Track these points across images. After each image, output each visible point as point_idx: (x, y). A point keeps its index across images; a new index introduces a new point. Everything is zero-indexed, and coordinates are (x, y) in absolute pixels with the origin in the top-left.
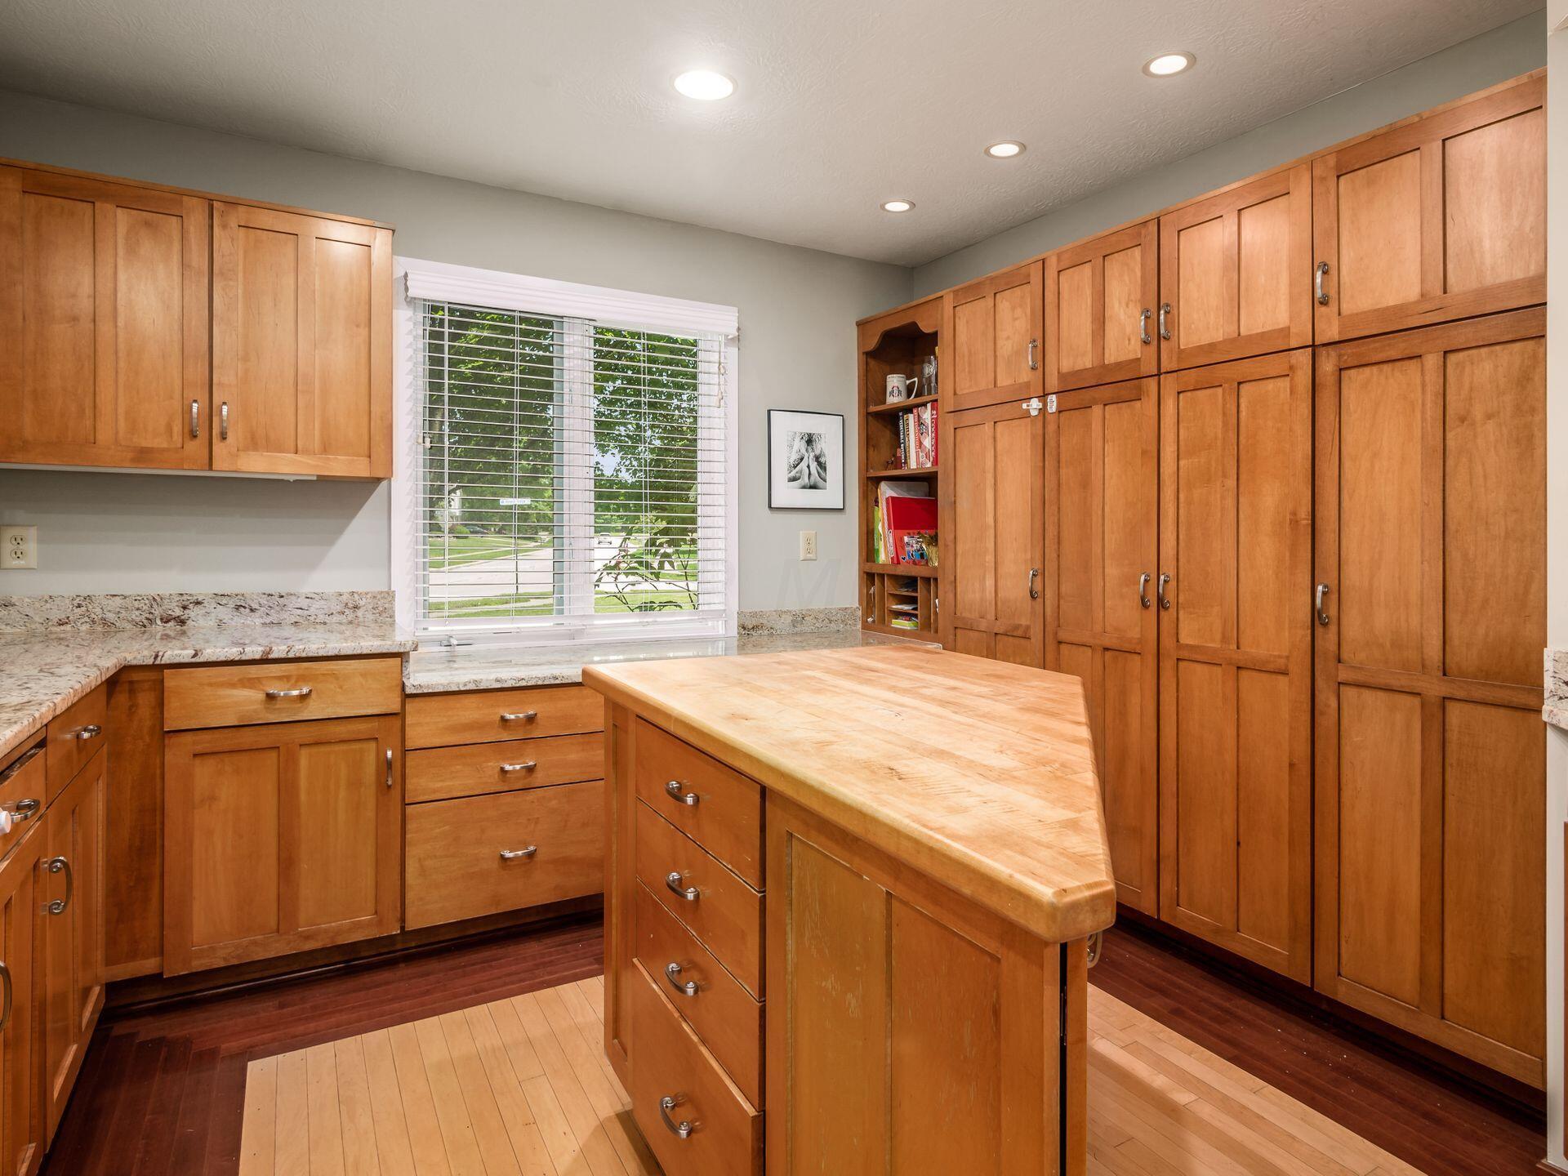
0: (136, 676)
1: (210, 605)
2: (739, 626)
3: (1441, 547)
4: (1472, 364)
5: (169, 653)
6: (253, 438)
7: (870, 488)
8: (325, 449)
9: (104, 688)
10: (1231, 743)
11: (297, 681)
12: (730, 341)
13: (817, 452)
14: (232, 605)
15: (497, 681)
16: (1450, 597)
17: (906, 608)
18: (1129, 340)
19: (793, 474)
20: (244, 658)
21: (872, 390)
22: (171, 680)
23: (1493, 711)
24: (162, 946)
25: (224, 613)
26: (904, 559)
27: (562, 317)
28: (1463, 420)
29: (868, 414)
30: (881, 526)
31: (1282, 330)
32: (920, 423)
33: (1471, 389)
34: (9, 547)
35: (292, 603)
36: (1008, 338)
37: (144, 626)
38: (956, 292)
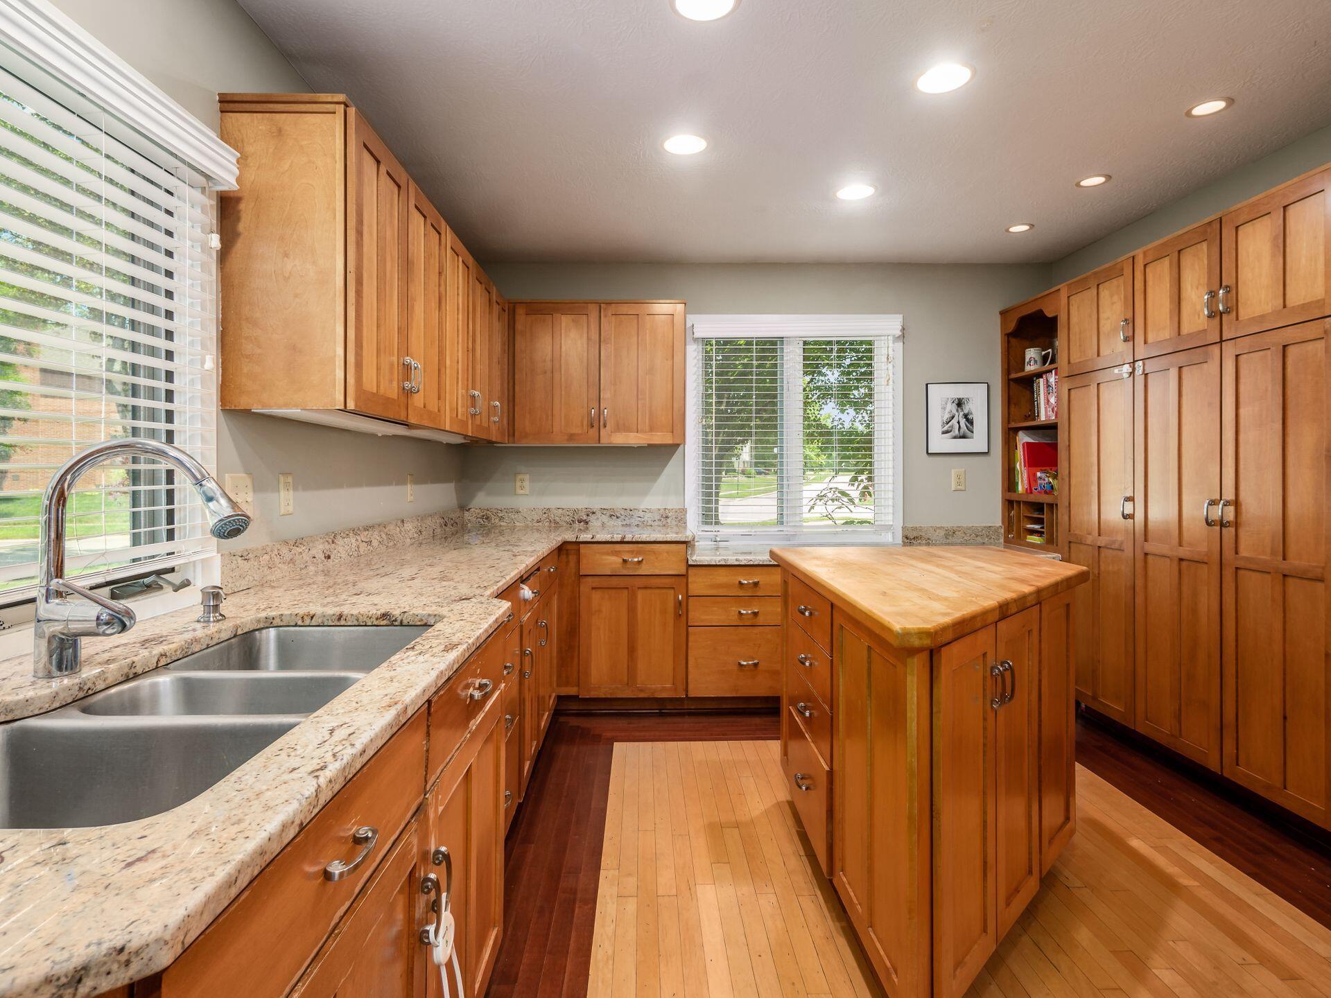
0: (569, 547)
1: (598, 514)
2: (903, 537)
5: (582, 536)
6: (618, 425)
7: (1011, 436)
8: (652, 429)
9: (556, 552)
10: (1278, 636)
11: (636, 554)
12: (896, 339)
13: (966, 411)
14: (608, 515)
15: (737, 560)
17: (1037, 527)
18: (1199, 315)
19: (946, 428)
20: (613, 540)
21: (1012, 361)
22: (583, 549)
24: (579, 683)
25: (605, 519)
26: (1036, 489)
27: (783, 338)
29: (1009, 380)
30: (1020, 466)
31: (1318, 301)
32: (1048, 386)
34: (518, 484)
35: (636, 514)
36: (1108, 318)
37: (571, 524)
38: (1069, 286)
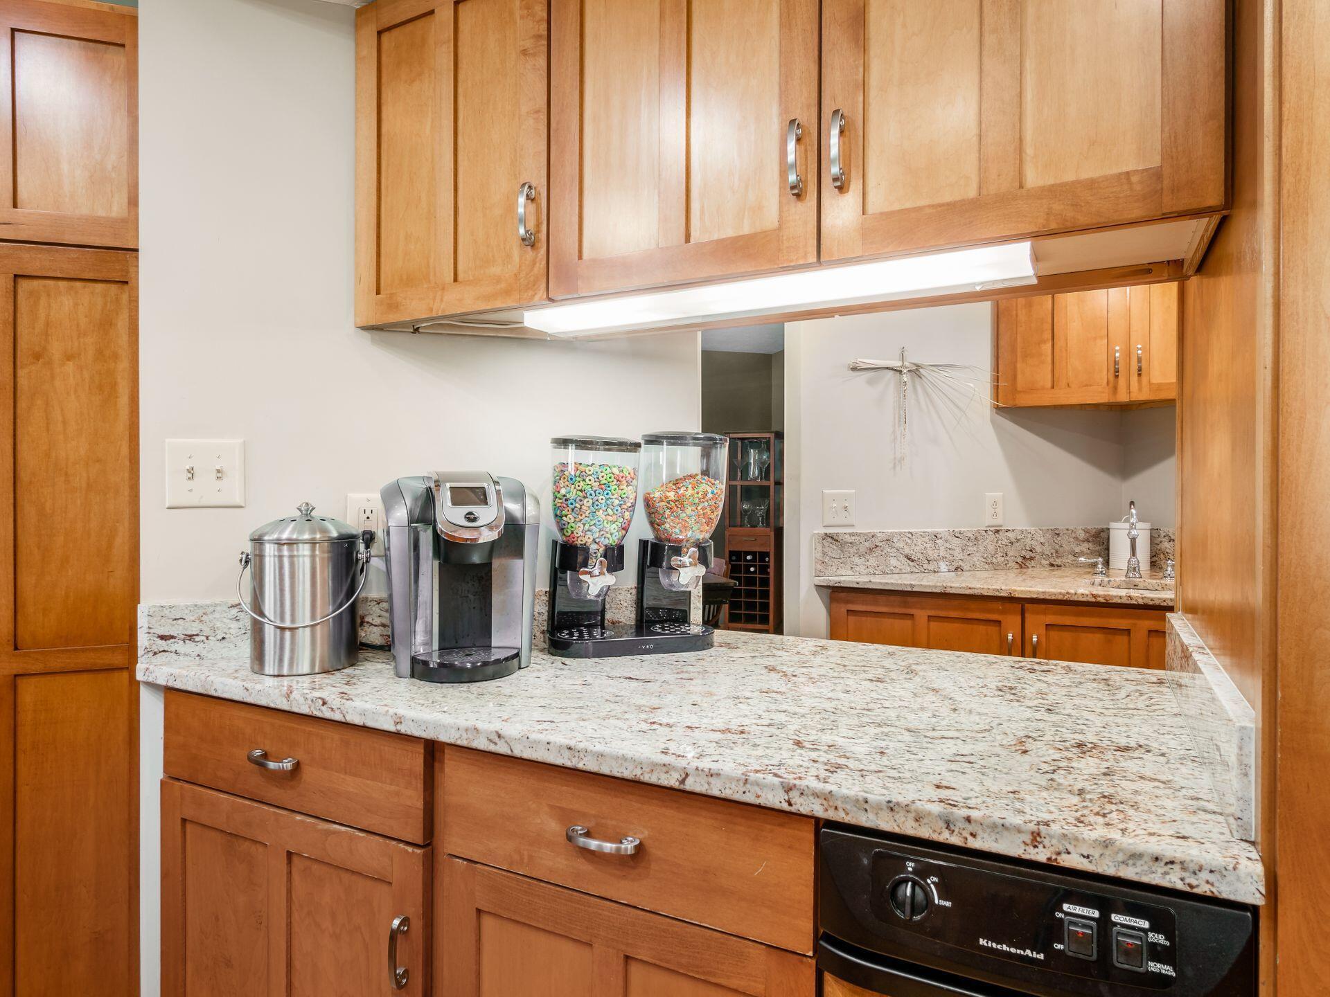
3: (12, 501)
4: (49, 295)
16: (22, 558)
23: (74, 679)
28: (37, 356)
33: (47, 324)
